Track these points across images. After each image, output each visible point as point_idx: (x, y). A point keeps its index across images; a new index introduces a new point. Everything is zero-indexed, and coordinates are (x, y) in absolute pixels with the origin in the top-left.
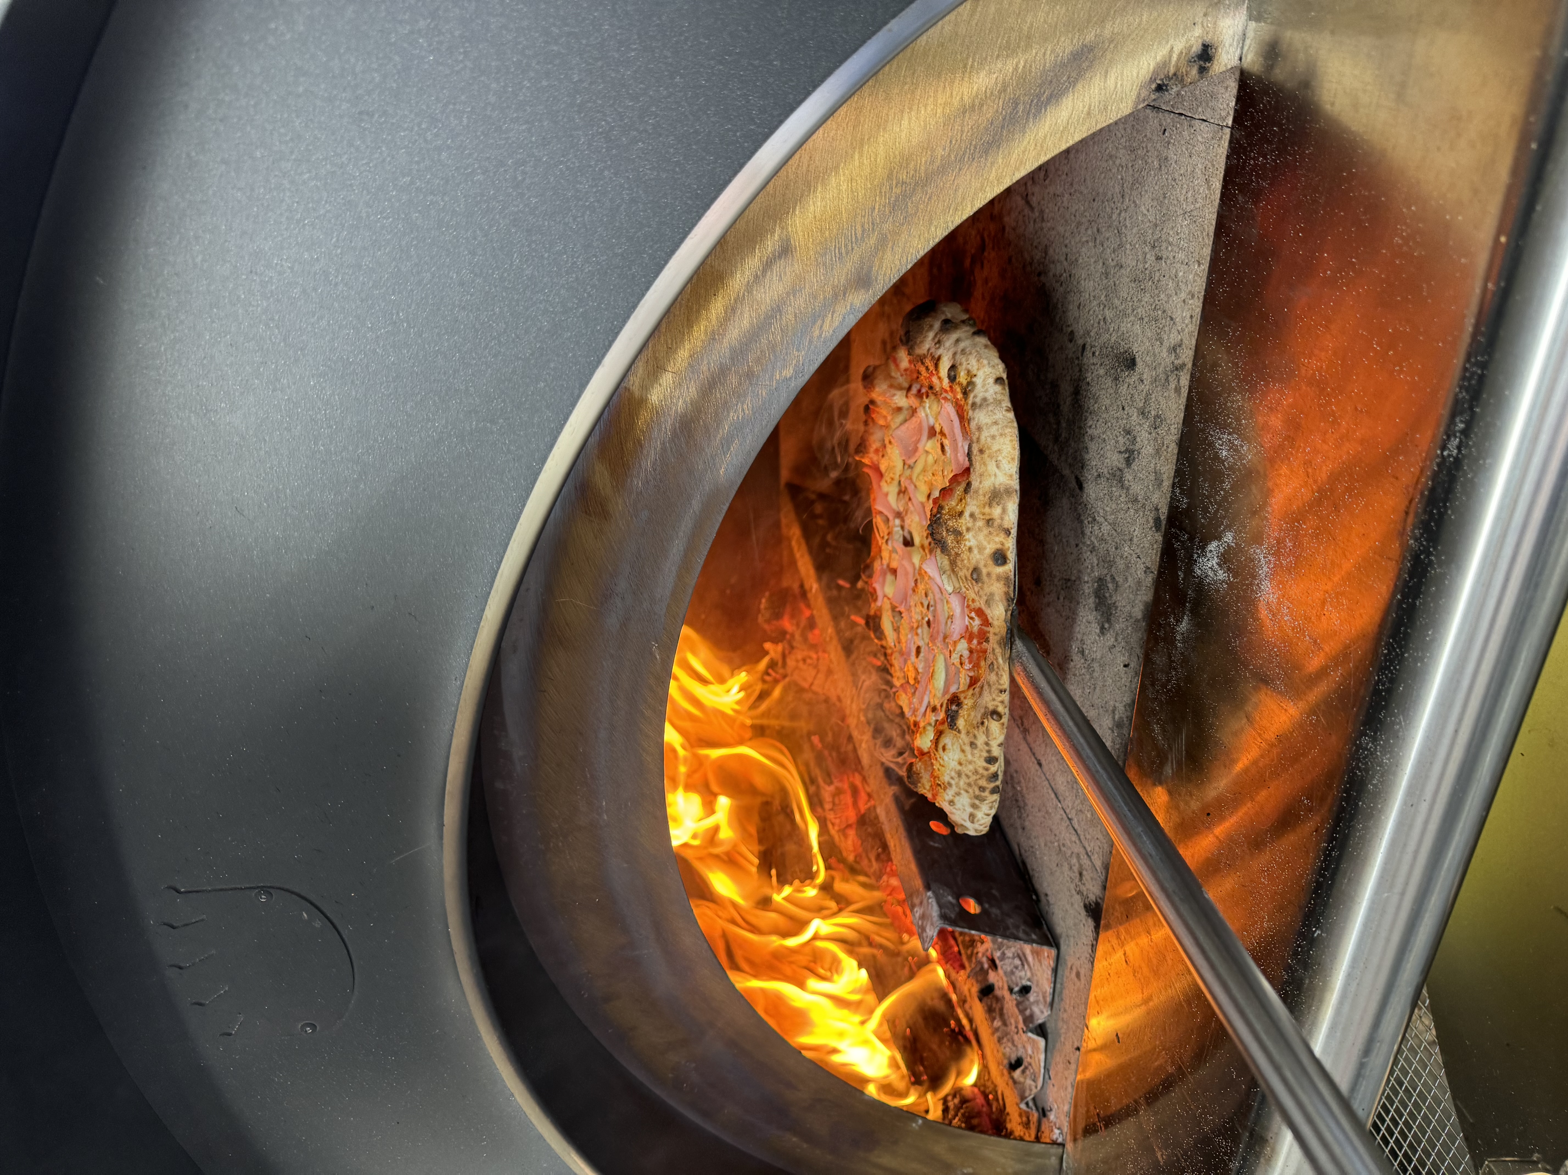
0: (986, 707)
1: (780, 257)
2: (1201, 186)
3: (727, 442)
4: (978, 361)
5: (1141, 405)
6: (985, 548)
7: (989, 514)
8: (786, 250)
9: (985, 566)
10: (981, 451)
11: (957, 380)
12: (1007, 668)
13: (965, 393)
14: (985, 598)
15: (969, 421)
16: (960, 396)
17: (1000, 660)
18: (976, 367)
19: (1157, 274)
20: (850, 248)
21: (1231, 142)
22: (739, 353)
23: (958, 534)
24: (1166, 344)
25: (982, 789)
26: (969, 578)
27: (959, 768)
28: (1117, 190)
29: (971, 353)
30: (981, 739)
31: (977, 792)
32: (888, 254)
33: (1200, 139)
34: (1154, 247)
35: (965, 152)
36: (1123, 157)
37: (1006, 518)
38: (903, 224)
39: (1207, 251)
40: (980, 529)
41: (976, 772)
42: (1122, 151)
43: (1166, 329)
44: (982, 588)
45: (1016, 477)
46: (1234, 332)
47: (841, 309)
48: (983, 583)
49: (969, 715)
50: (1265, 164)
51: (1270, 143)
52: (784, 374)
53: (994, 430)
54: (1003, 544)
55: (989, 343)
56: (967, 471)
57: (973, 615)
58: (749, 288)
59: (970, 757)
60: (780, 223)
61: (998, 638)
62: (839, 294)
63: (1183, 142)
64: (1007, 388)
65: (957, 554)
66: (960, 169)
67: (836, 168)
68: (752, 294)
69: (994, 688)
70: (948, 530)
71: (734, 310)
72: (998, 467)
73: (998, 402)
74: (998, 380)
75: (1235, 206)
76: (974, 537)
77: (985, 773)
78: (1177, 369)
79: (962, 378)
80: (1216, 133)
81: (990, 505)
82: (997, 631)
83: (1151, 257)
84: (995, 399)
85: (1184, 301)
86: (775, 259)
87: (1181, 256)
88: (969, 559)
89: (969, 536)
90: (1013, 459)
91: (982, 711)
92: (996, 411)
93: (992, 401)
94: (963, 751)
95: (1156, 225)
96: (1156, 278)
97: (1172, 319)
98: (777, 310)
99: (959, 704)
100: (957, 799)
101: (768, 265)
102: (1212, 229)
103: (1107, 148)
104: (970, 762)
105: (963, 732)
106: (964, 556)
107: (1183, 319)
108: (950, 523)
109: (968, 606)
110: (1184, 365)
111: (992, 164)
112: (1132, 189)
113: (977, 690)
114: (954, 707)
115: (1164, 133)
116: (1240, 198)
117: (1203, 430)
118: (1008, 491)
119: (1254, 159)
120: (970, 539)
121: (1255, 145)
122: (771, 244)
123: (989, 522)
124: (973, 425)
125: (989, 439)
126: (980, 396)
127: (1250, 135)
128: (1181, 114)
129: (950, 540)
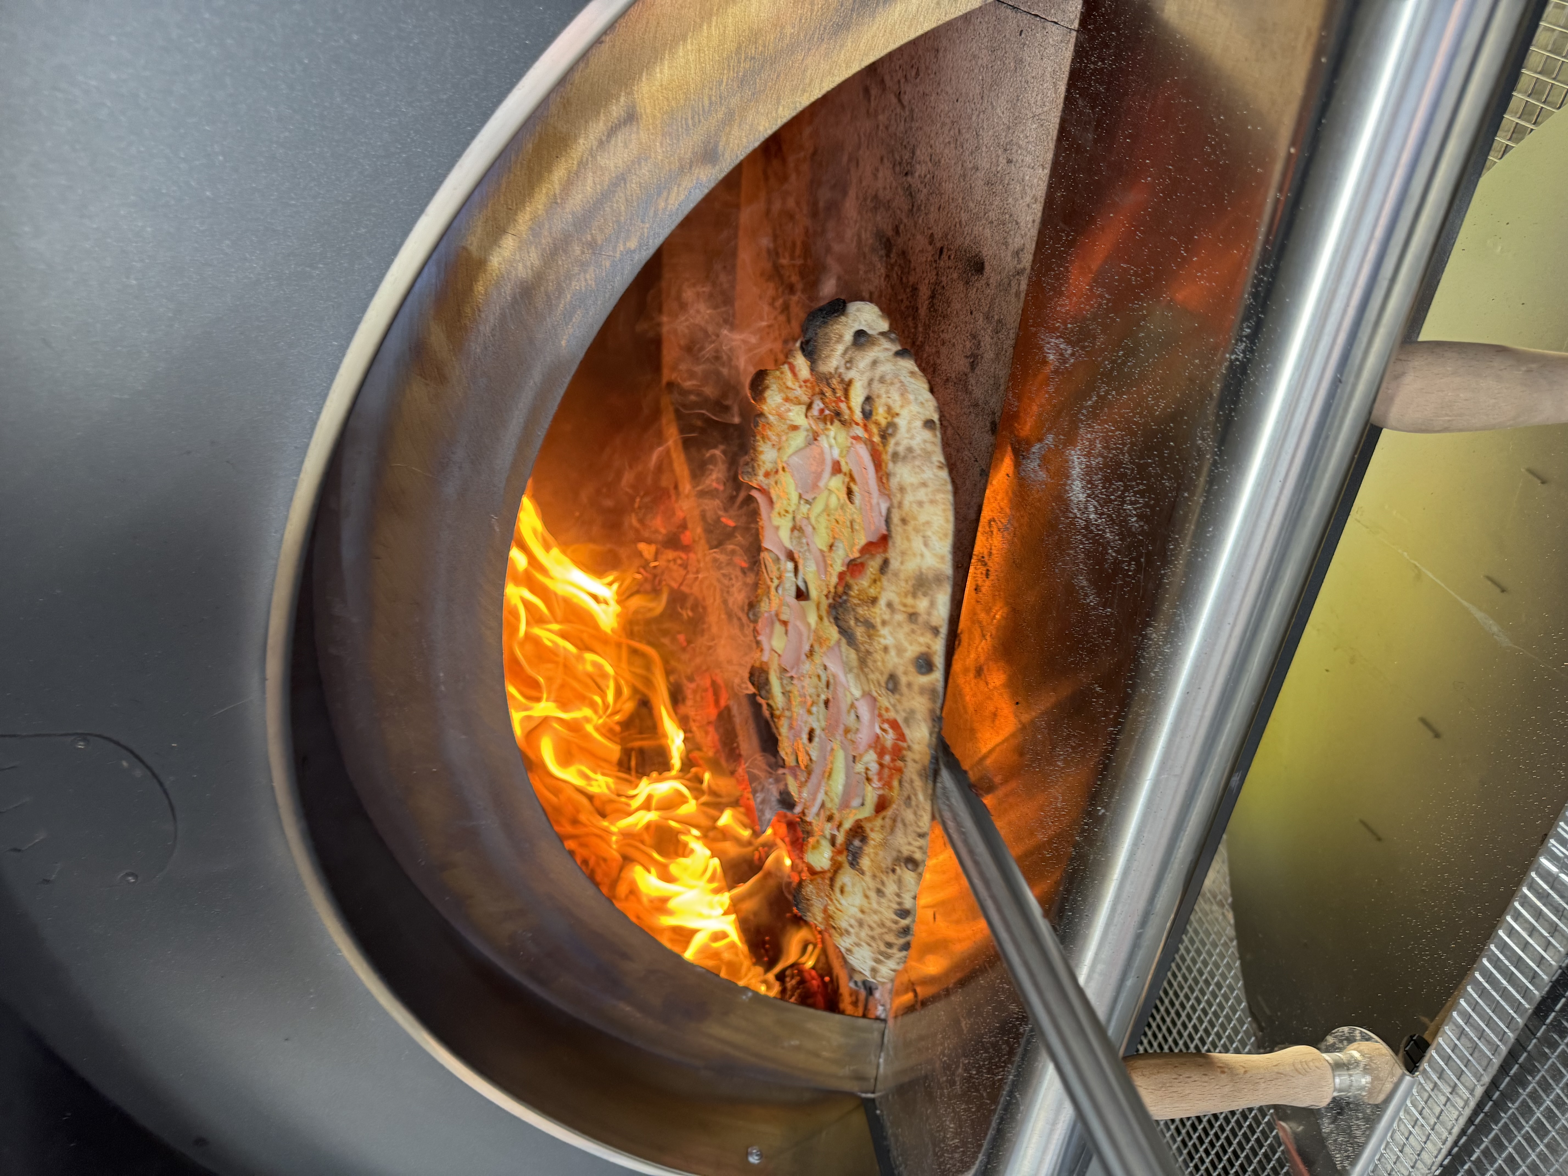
0: (900, 852)
1: (625, 123)
2: (1049, 89)
3: (568, 315)
4: (902, 395)
5: (986, 309)
6: (905, 650)
7: (913, 607)
8: (631, 117)
9: (906, 673)
10: (904, 521)
11: (874, 418)
12: (928, 807)
13: (884, 436)
14: (904, 714)
15: (888, 475)
16: (876, 439)
17: (921, 797)
18: (899, 403)
19: (1007, 178)
20: (697, 120)
21: (1076, 45)
22: (583, 221)
23: (869, 626)
24: (1011, 248)
25: (889, 945)
26: (883, 684)
27: (860, 915)
28: (978, 91)
29: (892, 384)
30: (891, 888)
31: (883, 948)
32: (735, 131)
33: (1051, 40)
34: (1005, 150)
35: (815, 31)
36: (985, 58)
37: (935, 613)
38: (751, 101)
39: (1050, 156)
40: (900, 625)
41: (882, 925)
42: (984, 51)
43: (1012, 233)
44: (899, 701)
45: (949, 558)
46: (1068, 235)
47: (687, 182)
48: (901, 695)
49: (876, 854)
50: (1102, 69)
51: (1108, 47)
52: (628, 244)
53: (922, 494)
54: (929, 647)
55: (916, 369)
56: (884, 540)
57: (886, 726)
58: (592, 154)
59: (875, 906)
60: (626, 88)
61: (918, 767)
62: (685, 168)
63: (1036, 45)
64: (938, 434)
65: (868, 653)
66: (809, 49)
67: (684, 38)
68: (596, 160)
69: (910, 829)
70: (857, 620)
71: (577, 174)
72: (926, 545)
73: (927, 455)
74: (929, 424)
75: (1075, 110)
76: (891, 633)
77: (894, 926)
78: (1018, 274)
79: (880, 415)
80: (1065, 35)
81: (914, 596)
82: (917, 757)
83: (1003, 161)
84: (924, 450)
85: (1028, 206)
86: (620, 125)
87: (1028, 159)
88: (883, 661)
89: (884, 631)
90: (946, 535)
91: (894, 854)
92: (925, 468)
93: (919, 452)
94: (867, 897)
95: (1009, 128)
96: (1006, 182)
97: (1017, 223)
98: (621, 179)
99: (864, 839)
100: (855, 949)
101: (612, 131)
102: (1054, 133)
103: (971, 47)
104: (875, 912)
105: (868, 874)
106: (878, 656)
107: (1027, 223)
108: (860, 610)
109: (880, 715)
110: (1024, 269)
111: (841, 46)
112: (990, 90)
113: (888, 822)
114: (857, 843)
115: (1020, 35)
116: (1080, 102)
117: (1036, 333)
118: (938, 579)
119: (1095, 63)
120: (887, 636)
121: (1096, 49)
122: (616, 110)
123: (913, 617)
124: (894, 483)
125: (915, 506)
126: (905, 443)
127: (1092, 39)
128: (1036, 16)
129: (860, 632)
